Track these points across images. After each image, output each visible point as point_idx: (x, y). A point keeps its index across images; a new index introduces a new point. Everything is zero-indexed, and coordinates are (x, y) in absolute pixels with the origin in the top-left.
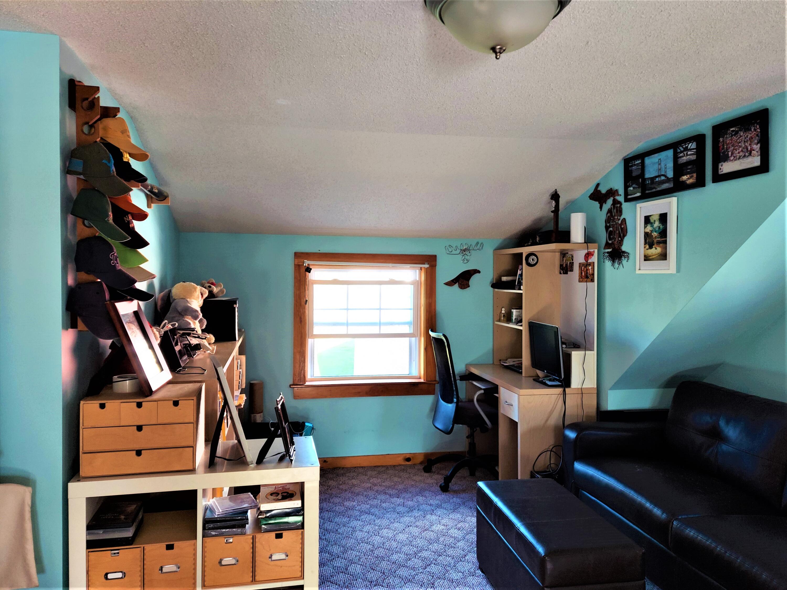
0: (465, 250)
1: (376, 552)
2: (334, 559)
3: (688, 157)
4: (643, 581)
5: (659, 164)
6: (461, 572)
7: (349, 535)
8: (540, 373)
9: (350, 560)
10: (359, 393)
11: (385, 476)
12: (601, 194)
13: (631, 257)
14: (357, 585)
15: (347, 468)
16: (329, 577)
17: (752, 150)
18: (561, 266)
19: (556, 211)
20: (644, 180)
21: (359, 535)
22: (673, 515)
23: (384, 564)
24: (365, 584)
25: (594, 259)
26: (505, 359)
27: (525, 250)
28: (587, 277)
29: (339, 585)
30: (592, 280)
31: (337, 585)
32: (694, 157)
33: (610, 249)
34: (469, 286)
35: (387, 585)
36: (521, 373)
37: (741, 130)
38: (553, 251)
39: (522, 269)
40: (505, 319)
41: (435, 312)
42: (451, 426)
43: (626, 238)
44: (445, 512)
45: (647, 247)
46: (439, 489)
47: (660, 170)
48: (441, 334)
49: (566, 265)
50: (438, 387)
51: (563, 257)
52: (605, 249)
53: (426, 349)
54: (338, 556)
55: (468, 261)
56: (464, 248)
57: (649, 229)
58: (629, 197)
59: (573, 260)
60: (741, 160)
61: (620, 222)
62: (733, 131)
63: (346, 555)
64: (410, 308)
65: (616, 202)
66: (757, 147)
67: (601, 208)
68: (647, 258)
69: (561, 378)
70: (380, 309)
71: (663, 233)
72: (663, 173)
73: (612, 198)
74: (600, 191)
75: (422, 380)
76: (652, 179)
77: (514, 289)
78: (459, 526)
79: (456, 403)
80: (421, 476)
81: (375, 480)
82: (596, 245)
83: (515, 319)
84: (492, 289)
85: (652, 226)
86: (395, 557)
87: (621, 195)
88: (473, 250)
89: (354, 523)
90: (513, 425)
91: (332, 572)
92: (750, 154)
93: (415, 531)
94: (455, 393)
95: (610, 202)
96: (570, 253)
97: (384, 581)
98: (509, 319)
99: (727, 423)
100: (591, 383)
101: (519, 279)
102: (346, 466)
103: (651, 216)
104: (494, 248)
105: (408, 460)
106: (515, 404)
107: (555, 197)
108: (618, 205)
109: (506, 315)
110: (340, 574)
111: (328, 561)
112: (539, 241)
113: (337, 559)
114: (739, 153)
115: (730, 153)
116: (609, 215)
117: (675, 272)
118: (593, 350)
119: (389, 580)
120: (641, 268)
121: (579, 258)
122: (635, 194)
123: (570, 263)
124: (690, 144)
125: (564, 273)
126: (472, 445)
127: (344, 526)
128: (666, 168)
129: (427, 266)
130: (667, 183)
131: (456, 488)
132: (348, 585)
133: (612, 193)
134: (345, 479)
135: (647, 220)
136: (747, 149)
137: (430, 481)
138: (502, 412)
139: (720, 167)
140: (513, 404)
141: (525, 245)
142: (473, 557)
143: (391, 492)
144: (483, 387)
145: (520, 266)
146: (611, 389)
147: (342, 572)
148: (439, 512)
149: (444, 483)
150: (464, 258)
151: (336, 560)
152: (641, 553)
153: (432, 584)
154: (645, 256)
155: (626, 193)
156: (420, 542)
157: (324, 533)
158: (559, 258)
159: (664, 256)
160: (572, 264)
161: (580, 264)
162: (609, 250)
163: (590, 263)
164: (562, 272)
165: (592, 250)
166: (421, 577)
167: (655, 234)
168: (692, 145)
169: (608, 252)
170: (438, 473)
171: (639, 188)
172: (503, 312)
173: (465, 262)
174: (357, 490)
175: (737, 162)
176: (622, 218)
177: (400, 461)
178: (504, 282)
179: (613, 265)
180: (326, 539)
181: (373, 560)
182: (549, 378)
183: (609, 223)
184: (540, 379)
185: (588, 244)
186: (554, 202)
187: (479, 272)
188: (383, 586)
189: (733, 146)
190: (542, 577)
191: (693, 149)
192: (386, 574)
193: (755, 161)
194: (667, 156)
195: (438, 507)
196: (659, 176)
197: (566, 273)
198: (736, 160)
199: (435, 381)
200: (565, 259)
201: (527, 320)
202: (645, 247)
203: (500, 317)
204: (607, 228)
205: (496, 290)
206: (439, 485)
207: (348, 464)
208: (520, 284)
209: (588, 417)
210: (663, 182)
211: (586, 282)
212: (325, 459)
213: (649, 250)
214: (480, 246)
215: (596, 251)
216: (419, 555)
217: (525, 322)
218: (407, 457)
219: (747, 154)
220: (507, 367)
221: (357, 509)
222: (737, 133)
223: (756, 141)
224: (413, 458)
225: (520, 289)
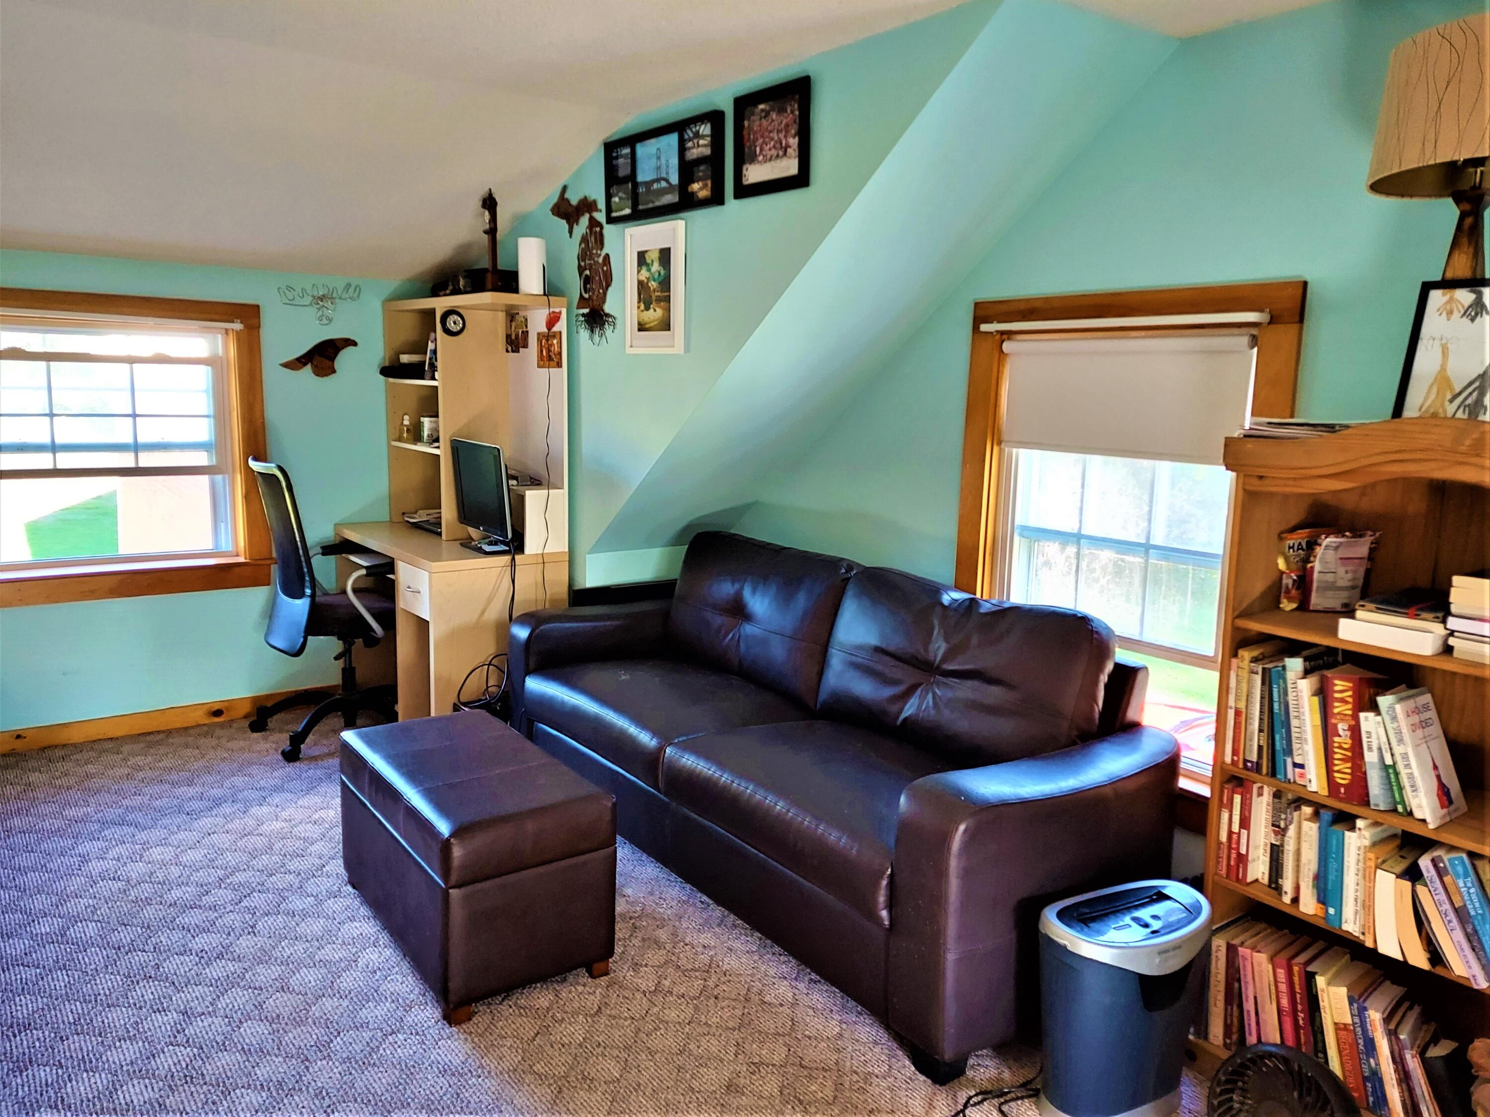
0: (322, 298)
1: (133, 893)
2: (33, 921)
3: (700, 149)
4: (612, 848)
5: (659, 158)
6: (312, 895)
7: (73, 870)
8: (473, 532)
9: (73, 916)
10: (92, 591)
11: (162, 750)
12: (570, 205)
13: (618, 322)
14: (86, 959)
15: (75, 745)
16: (21, 957)
17: (788, 146)
18: (508, 336)
19: (492, 232)
20: (636, 185)
21: (95, 867)
22: (666, 739)
23: (149, 912)
24: (105, 953)
25: (561, 326)
26: (413, 510)
27: (440, 304)
28: (550, 359)
29: (44, 967)
30: (559, 365)
31: (38, 968)
32: (707, 151)
33: (586, 308)
34: (334, 372)
35: (155, 948)
36: (440, 534)
37: (772, 109)
38: (492, 308)
39: (436, 339)
40: (411, 437)
41: (263, 423)
42: (302, 640)
43: (610, 289)
44: (289, 796)
45: (642, 307)
46: (280, 757)
47: (659, 168)
48: (273, 465)
49: (517, 335)
50: (275, 571)
51: (511, 321)
52: (578, 307)
53: (247, 497)
54: (45, 914)
55: (330, 320)
56: (321, 293)
57: (644, 274)
58: (614, 214)
59: (526, 327)
60: (772, 162)
61: (601, 260)
62: (762, 110)
63: (63, 910)
64: (206, 413)
65: (593, 223)
66: (794, 142)
67: (571, 232)
68: (642, 328)
69: (507, 538)
70: (134, 416)
71: (665, 283)
72: (664, 175)
73: (587, 216)
74: (568, 201)
75: (241, 559)
76: (648, 184)
77: (423, 378)
78: (316, 816)
79: (310, 596)
80: (244, 740)
81: (139, 760)
82: (564, 300)
83: (428, 436)
84: (382, 377)
85: (649, 270)
86: (176, 893)
87: (601, 211)
88: (340, 298)
89: (85, 847)
90: (423, 625)
91: (27, 946)
92: (785, 154)
93: (221, 840)
94: (307, 578)
95: (584, 221)
96: (522, 313)
97: (149, 941)
98: (417, 437)
99: (754, 591)
100: (559, 545)
101: (430, 359)
102: (72, 742)
103: (646, 251)
104: (383, 299)
105: (218, 713)
106: (425, 589)
107: (490, 203)
108: (598, 229)
109: (411, 428)
110: (47, 946)
111: (20, 927)
112: (464, 287)
113: (41, 920)
114: (770, 149)
115: (758, 149)
116: (583, 245)
117: (682, 352)
118: (562, 488)
119: (159, 937)
120: (634, 345)
121: (537, 323)
122: (622, 210)
123: (523, 332)
124: (703, 127)
125: (513, 351)
126: (348, 673)
127: (62, 854)
128: (667, 166)
129: (238, 326)
130: (670, 193)
131: (316, 752)
132: (64, 965)
133: (587, 205)
134: (68, 765)
135: (642, 257)
136: (781, 144)
137: (263, 745)
138: (402, 606)
139: (744, 171)
140: (421, 590)
141: (441, 294)
142: (337, 867)
143: (174, 776)
144: (365, 564)
145: (432, 335)
146: (591, 552)
147: (53, 942)
148: (277, 799)
149: (290, 745)
150: (320, 313)
151: (39, 923)
152: (610, 804)
153: (252, 927)
154: (639, 324)
155: (609, 209)
156: (231, 859)
157: (11, 876)
158: (504, 321)
159: (665, 325)
160: (526, 334)
161: (539, 334)
162: (586, 311)
163: (555, 332)
164: (510, 349)
165: (557, 310)
166: (228, 919)
167: (653, 285)
168: (705, 129)
169: (583, 315)
170: (281, 731)
171: (628, 199)
172: (406, 422)
173: (325, 321)
174: (96, 783)
175: (768, 165)
176: (603, 253)
177: (200, 717)
178: (405, 365)
179: (591, 338)
180: (16, 887)
181: (125, 909)
182: (487, 540)
183: (584, 260)
184: (473, 543)
185: (550, 298)
186: (487, 213)
187: (355, 344)
188: (144, 951)
189: (762, 136)
190: (446, 870)
191: (707, 136)
192: (152, 928)
193: (789, 167)
194: (669, 145)
195: (275, 791)
196: (658, 180)
197: (516, 350)
198: (765, 162)
199: (271, 558)
200: (514, 324)
201: (448, 437)
202: (639, 307)
203: (401, 433)
204: (581, 270)
205: (391, 380)
206: (280, 752)
207: (76, 736)
208: (433, 368)
209: (553, 601)
210: (662, 192)
211: (549, 367)
212: (19, 733)
213: (645, 312)
214: (354, 292)
215: (564, 311)
216: (228, 881)
217: (444, 442)
218: (216, 708)
219: (781, 153)
220: (416, 526)
221: (93, 819)
222: (767, 114)
223: (793, 131)
224: (227, 709)
225: (433, 378)
